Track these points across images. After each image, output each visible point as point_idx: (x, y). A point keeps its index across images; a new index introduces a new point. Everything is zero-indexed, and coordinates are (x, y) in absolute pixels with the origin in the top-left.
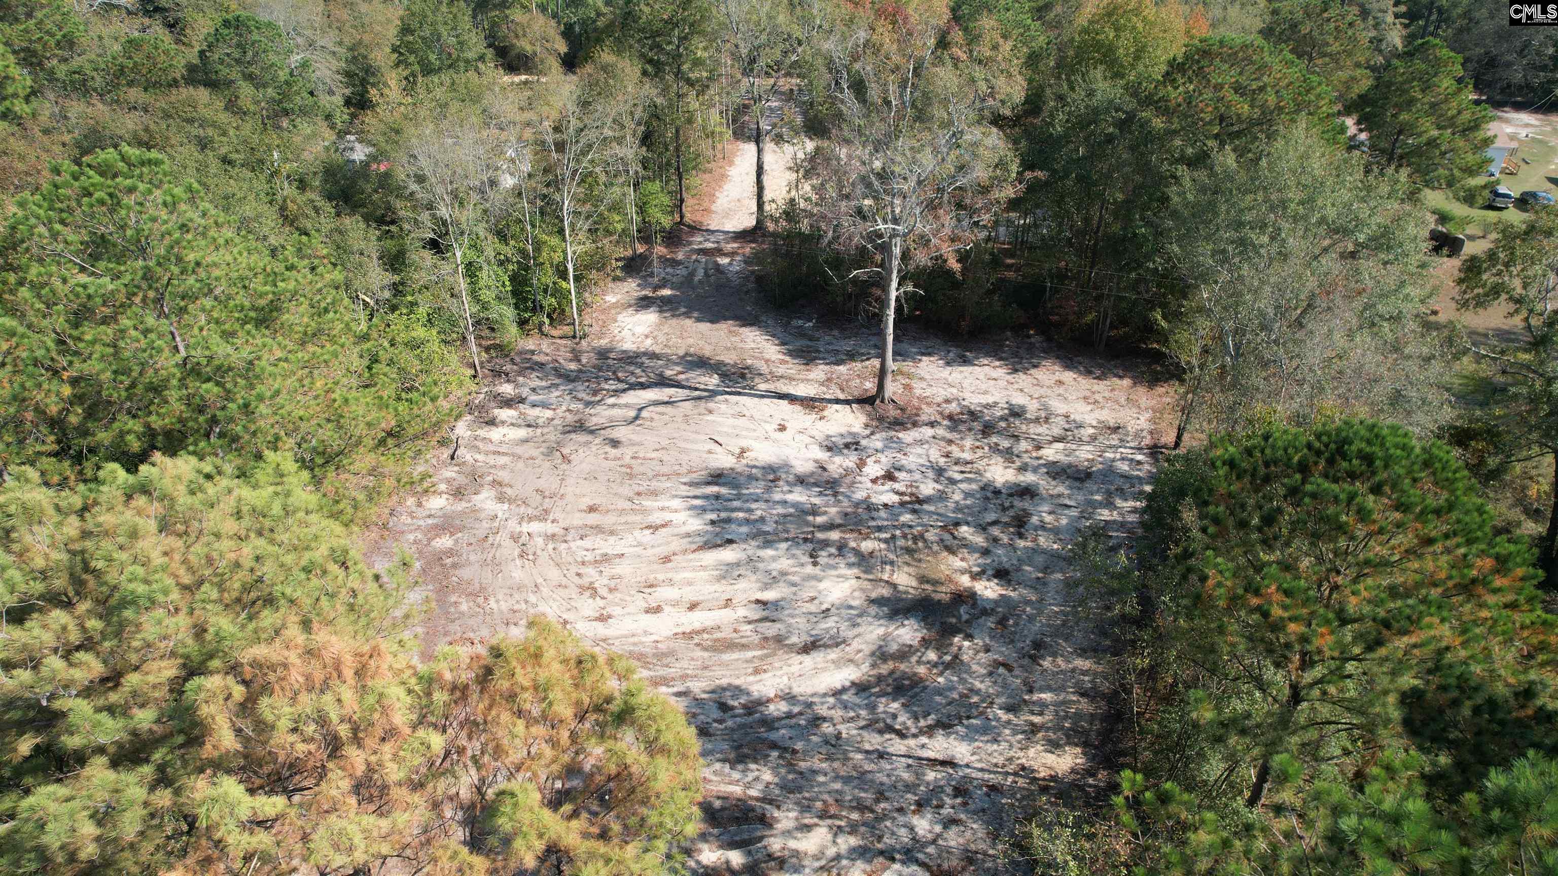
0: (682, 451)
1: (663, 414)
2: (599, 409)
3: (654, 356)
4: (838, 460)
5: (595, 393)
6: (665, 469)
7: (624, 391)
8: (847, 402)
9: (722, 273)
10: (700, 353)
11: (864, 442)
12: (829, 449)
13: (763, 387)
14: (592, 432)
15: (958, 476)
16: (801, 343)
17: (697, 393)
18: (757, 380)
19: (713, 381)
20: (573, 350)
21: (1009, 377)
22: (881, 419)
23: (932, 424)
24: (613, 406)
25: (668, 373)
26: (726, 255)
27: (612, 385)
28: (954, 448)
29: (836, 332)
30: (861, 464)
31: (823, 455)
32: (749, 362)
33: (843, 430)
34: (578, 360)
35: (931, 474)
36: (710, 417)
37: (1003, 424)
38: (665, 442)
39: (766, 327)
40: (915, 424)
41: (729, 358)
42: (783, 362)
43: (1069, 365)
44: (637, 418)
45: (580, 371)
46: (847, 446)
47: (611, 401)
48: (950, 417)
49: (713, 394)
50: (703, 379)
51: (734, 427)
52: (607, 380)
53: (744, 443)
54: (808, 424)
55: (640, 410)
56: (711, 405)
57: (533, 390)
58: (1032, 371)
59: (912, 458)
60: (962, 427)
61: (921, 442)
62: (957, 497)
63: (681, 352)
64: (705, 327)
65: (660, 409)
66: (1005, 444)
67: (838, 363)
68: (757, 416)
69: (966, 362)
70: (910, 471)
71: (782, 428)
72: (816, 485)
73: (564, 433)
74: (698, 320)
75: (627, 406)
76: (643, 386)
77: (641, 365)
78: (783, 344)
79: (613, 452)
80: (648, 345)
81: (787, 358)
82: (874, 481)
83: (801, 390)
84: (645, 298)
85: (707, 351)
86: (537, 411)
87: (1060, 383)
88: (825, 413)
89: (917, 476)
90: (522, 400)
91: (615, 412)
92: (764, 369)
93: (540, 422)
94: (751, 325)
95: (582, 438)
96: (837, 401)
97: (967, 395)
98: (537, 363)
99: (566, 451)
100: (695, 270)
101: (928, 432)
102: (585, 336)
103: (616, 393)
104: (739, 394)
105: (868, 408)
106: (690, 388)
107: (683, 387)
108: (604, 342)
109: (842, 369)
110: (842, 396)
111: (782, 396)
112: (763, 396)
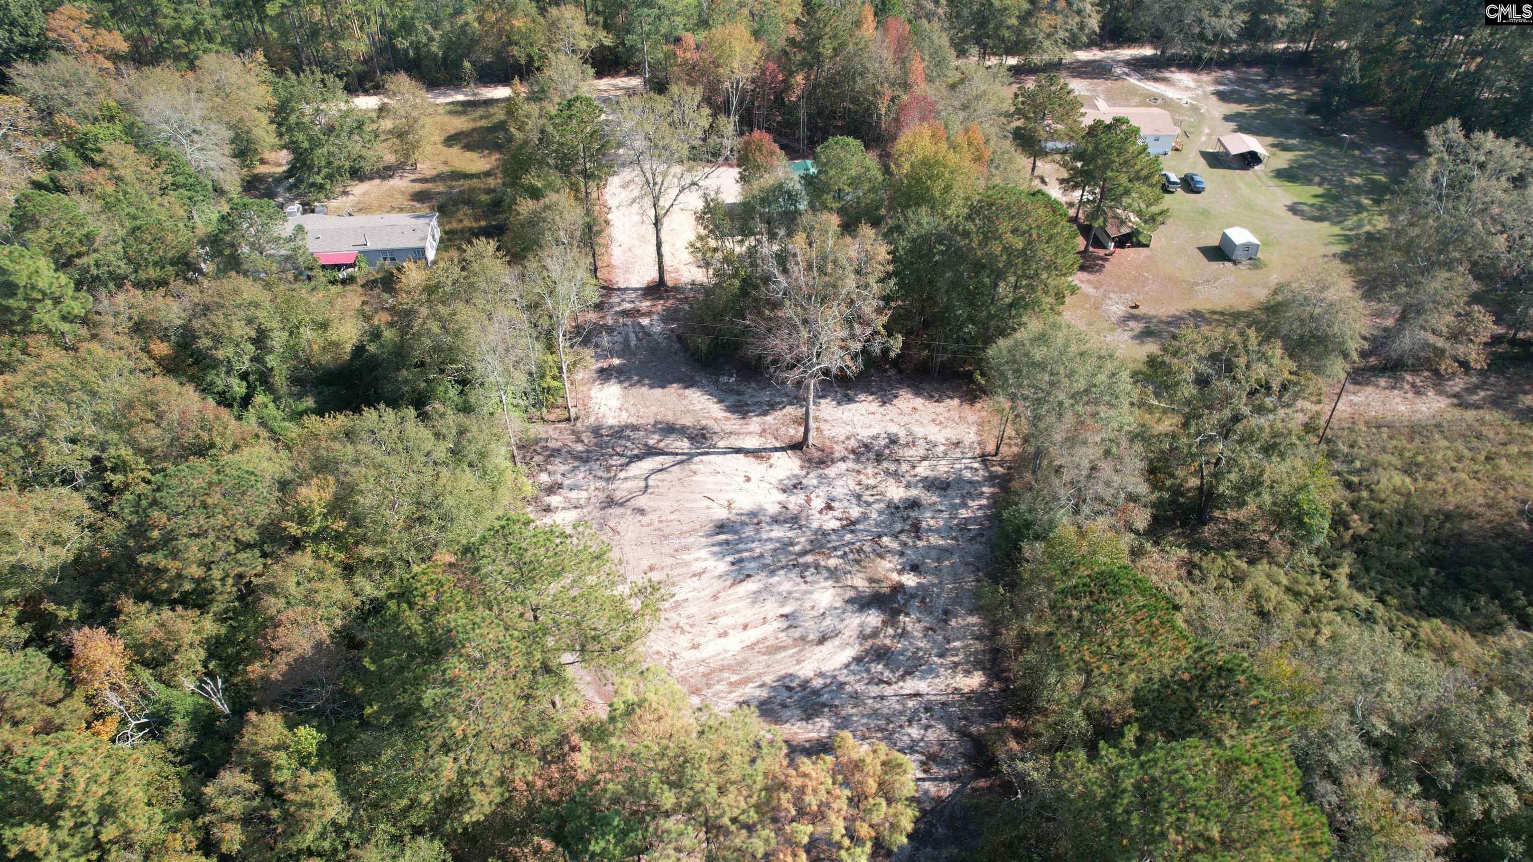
0: (690, 510)
1: (663, 480)
2: (617, 483)
3: (635, 428)
4: (793, 499)
5: (608, 469)
6: (685, 528)
7: (627, 464)
8: (783, 449)
9: (649, 335)
10: (666, 419)
11: (805, 481)
12: (784, 491)
13: (721, 444)
14: (622, 505)
15: (871, 499)
16: (732, 399)
17: (679, 458)
18: (715, 439)
19: (684, 445)
20: (573, 432)
21: (882, 409)
22: (810, 461)
23: (843, 459)
24: (626, 479)
25: (651, 442)
26: (644, 315)
27: (616, 461)
28: (862, 477)
29: (753, 385)
30: (808, 500)
31: (782, 497)
32: (704, 422)
33: (788, 473)
34: (579, 440)
35: (854, 501)
36: (696, 478)
37: (887, 451)
38: (676, 505)
39: (703, 386)
40: (833, 462)
41: (688, 421)
42: (727, 419)
43: (917, 394)
44: (647, 487)
45: (588, 451)
46: (795, 487)
47: (622, 475)
48: (853, 451)
49: (691, 456)
50: (678, 444)
51: (716, 483)
52: (611, 456)
53: (729, 496)
54: (763, 473)
55: (646, 479)
56: (693, 467)
57: (563, 475)
58: (895, 401)
59: (839, 490)
60: (863, 459)
61: (840, 476)
62: (874, 515)
63: (652, 421)
64: (658, 392)
65: (660, 476)
66: (893, 467)
67: (765, 413)
68: (727, 471)
69: (850, 400)
70: (841, 501)
71: (748, 480)
72: (785, 522)
73: (603, 508)
74: (652, 387)
75: (635, 477)
76: (639, 458)
77: (628, 438)
78: (720, 401)
79: (645, 519)
80: (625, 418)
81: (728, 415)
82: (821, 512)
83: (748, 443)
84: (601, 371)
85: (670, 418)
86: (574, 494)
87: (915, 409)
88: (772, 461)
89: (846, 504)
90: (560, 486)
91: (629, 484)
92: (717, 428)
93: (582, 502)
94: (692, 386)
95: (618, 511)
96: (776, 449)
97: (859, 430)
98: (554, 450)
99: (612, 525)
100: (627, 335)
101: (842, 466)
102: (577, 418)
103: (624, 466)
104: (707, 453)
105: (799, 453)
106: (672, 454)
107: (667, 454)
108: (592, 420)
109: (769, 419)
110: (778, 445)
111: (738, 451)
112: (725, 453)
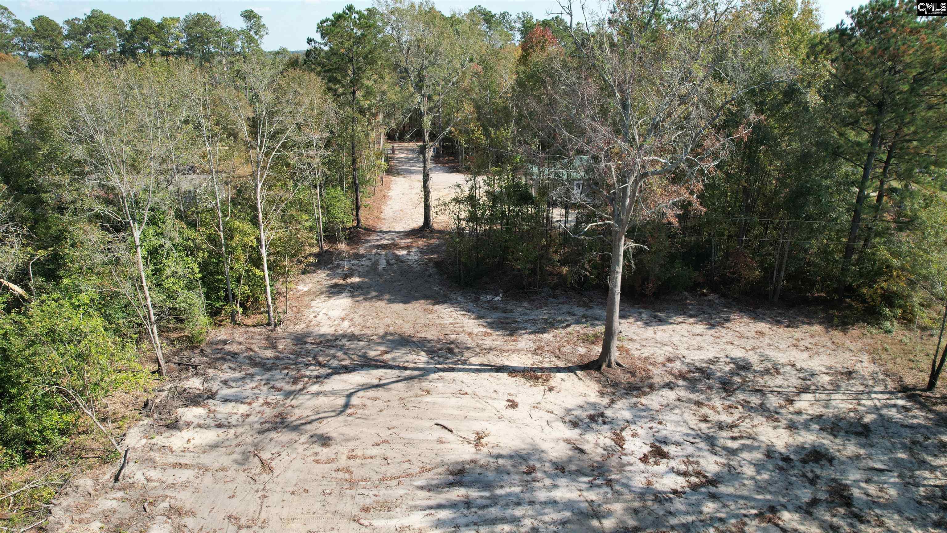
0: (408, 443)
1: (375, 399)
2: (301, 399)
3: (353, 338)
4: (590, 437)
5: (295, 381)
6: (392, 470)
7: (328, 376)
8: (568, 370)
10: (401, 331)
11: (609, 413)
12: (575, 424)
13: (475, 360)
14: (296, 428)
16: (498, 315)
17: (408, 373)
18: (467, 354)
19: (422, 359)
20: (268, 338)
22: (615, 385)
23: (669, 386)
24: (318, 394)
25: (372, 354)
27: (314, 371)
28: (705, 410)
29: (526, 304)
30: (619, 441)
31: (573, 434)
32: (453, 337)
33: (580, 401)
34: (274, 347)
35: (703, 445)
36: (428, 399)
37: (737, 379)
38: (385, 434)
39: (458, 303)
40: (652, 387)
41: (431, 334)
42: (486, 334)
44: (347, 406)
45: (277, 358)
46: (592, 418)
47: (315, 388)
48: (682, 376)
49: (425, 372)
50: (412, 357)
51: (460, 408)
52: (307, 365)
53: (478, 427)
54: (539, 398)
55: (349, 396)
56: (426, 385)
57: (225, 383)
59: (670, 427)
60: (700, 386)
61: (668, 407)
63: (381, 332)
64: (399, 307)
65: (371, 393)
66: (755, 400)
67: (542, 331)
68: (480, 392)
70: (677, 444)
71: (513, 405)
72: (580, 472)
73: (261, 432)
74: (390, 301)
75: (333, 393)
76: (348, 370)
77: (341, 348)
78: (479, 317)
79: (325, 452)
80: (345, 327)
81: (489, 331)
82: (644, 459)
83: (516, 361)
84: (336, 286)
85: (407, 329)
86: (229, 407)
88: (552, 383)
89: (690, 449)
90: (212, 396)
91: (321, 401)
92: (470, 342)
93: (233, 420)
94: (443, 302)
95: (284, 436)
96: (559, 370)
97: (685, 353)
98: (229, 353)
99: (265, 456)
100: (377, 261)
101: (670, 395)
102: (280, 322)
103: (319, 379)
104: (453, 370)
105: (596, 374)
106: (398, 368)
107: (391, 367)
108: (300, 328)
109: (547, 336)
110: (561, 364)
111: (500, 369)
112: (478, 371)
